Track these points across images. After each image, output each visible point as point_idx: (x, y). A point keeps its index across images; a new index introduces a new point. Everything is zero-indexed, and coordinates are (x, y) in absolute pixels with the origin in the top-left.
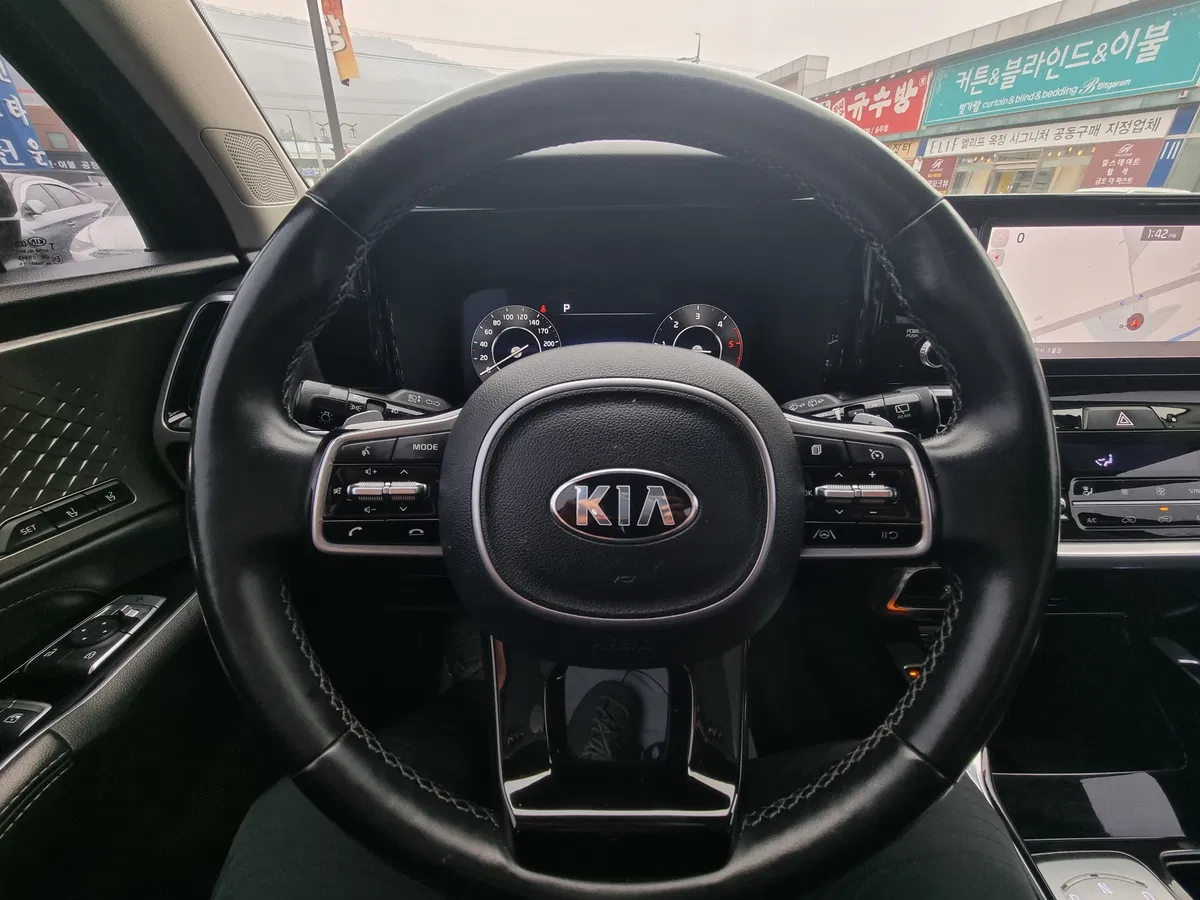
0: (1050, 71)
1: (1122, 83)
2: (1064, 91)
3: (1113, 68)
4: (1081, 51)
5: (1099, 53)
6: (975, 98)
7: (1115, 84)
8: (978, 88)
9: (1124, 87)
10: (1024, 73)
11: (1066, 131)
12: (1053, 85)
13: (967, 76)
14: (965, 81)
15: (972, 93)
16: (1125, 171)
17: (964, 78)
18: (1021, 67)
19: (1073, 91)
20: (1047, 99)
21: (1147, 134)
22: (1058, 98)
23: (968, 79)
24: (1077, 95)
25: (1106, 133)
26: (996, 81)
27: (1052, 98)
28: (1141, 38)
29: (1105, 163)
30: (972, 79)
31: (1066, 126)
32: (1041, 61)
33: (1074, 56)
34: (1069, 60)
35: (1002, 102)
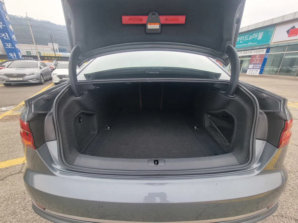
0: (241, 41)
5: (250, 38)
7: (254, 43)
9: (256, 44)
11: (245, 52)
16: (258, 60)
19: (246, 45)
21: (261, 53)
25: (253, 53)
27: (242, 46)
28: (258, 35)
29: (254, 59)
31: (245, 51)
32: (239, 39)
34: (244, 39)
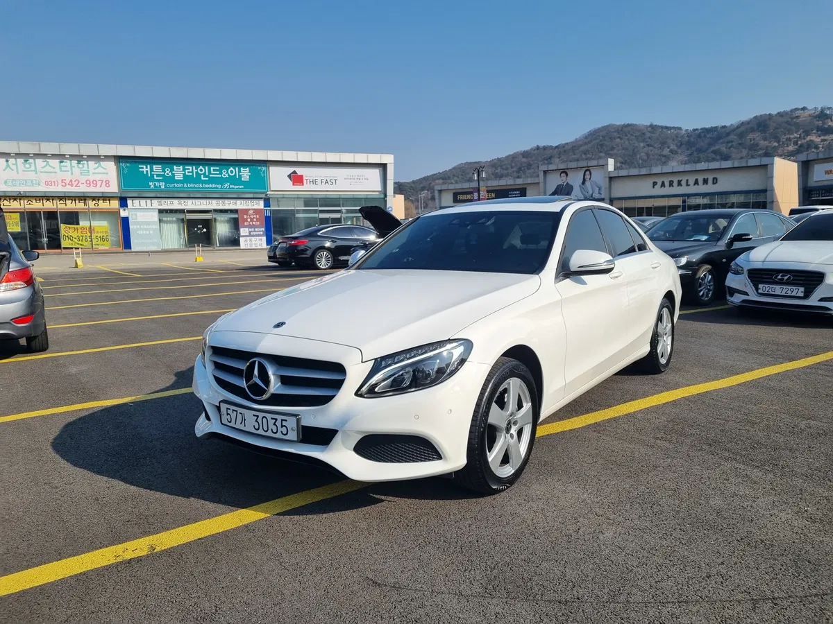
0: (202, 176)
1: (240, 187)
2: (214, 186)
3: (233, 180)
4: (214, 170)
5: (224, 173)
6: (159, 181)
7: (237, 187)
8: (158, 176)
9: (242, 188)
10: (187, 174)
11: (221, 203)
12: (205, 182)
13: (147, 168)
14: (147, 171)
15: (155, 178)
16: (255, 220)
17: (145, 169)
18: (184, 170)
19: (219, 186)
20: (206, 188)
21: (256, 207)
22: (211, 188)
23: (149, 169)
24: (221, 188)
25: (239, 205)
26: (170, 174)
27: (208, 188)
28: (240, 171)
29: (245, 217)
30: (152, 170)
32: (195, 171)
33: (212, 172)
34: (210, 173)
35: (180, 185)
